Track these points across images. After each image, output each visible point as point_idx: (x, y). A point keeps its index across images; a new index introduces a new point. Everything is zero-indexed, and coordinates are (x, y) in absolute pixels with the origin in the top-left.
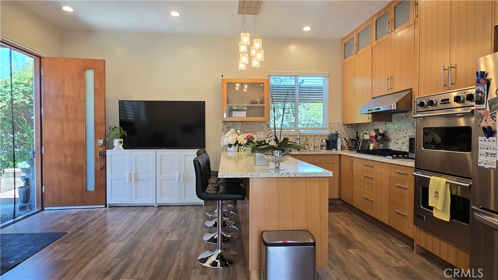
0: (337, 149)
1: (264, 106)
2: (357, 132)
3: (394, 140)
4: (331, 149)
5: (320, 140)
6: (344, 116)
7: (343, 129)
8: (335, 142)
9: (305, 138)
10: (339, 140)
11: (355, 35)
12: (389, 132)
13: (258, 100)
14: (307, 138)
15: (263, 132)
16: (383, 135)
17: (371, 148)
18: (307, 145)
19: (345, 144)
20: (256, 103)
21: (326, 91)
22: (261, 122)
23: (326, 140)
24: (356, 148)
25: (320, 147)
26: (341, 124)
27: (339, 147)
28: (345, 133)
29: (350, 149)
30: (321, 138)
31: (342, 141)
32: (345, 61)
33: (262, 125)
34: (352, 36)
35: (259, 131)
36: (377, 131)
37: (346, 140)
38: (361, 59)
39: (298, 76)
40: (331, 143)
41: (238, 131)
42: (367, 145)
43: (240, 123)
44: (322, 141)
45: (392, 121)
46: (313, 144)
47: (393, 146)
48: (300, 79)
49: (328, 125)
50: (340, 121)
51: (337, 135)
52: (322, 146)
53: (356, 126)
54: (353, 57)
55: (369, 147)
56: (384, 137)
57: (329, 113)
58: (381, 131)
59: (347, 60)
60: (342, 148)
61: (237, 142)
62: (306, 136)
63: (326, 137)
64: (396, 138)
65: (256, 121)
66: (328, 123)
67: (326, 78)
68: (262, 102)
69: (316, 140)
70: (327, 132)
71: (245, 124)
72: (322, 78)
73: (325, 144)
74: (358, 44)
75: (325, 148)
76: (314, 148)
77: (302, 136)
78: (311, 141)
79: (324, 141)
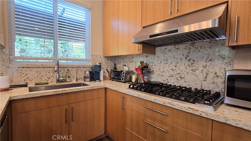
0: (100, 81)
2: (115, 64)
4: (95, 80)
5: (83, 72)
6: (105, 49)
7: (104, 61)
8: (99, 73)
9: (66, 69)
14: (68, 70)
19: (107, 75)
23: (90, 72)
24: (120, 79)
25: (83, 78)
26: (102, 57)
27: (102, 78)
30: (84, 70)
31: (104, 72)
36: (142, 63)
37: (108, 72)
40: (94, 75)
44: (85, 72)
46: (75, 76)
49: (91, 57)
50: (101, 54)
51: (100, 66)
52: (85, 78)
53: (114, 59)
55: (131, 78)
60: (105, 78)
62: (67, 67)
63: (88, 69)
64: (162, 70)
66: (91, 55)
69: (79, 72)
70: (90, 64)
73: (89, 75)
75: (88, 80)
76: (77, 81)
77: (63, 67)
78: (73, 73)
79: (87, 72)
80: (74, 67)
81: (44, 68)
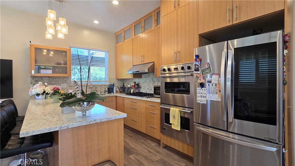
0: (114, 93)
1: (67, 67)
2: (123, 83)
3: (143, 87)
4: (111, 93)
5: (104, 88)
6: (117, 75)
7: (116, 82)
8: (113, 89)
9: (95, 87)
10: (115, 88)
11: (123, 32)
12: (140, 83)
13: (62, 62)
14: (96, 87)
15: (66, 84)
16: (138, 85)
17: (132, 92)
18: (96, 91)
19: (118, 90)
20: (60, 64)
21: (107, 60)
22: (64, 77)
23: (108, 88)
24: (124, 92)
25: (104, 92)
26: (115, 79)
27: (115, 91)
28: (117, 84)
29: (121, 92)
30: (105, 87)
31: (116, 88)
32: (117, 45)
33: (65, 79)
34: (121, 32)
35: (63, 83)
36: (135, 83)
37: (118, 88)
38: (126, 44)
39: (90, 50)
40: (110, 90)
41: (46, 84)
42: (129, 90)
43: (47, 78)
44: (105, 88)
45: (141, 78)
46: (100, 91)
47: (142, 90)
48: (91, 52)
49: (108, 80)
50: (115, 77)
51: (113, 85)
53: (123, 80)
54: (121, 43)
55: (131, 91)
56: (138, 86)
57: (109, 72)
58: (137, 83)
59: (118, 44)
60: (117, 92)
61: (44, 92)
62: (95, 86)
63: (107, 86)
64: (144, 86)
65: (60, 77)
66: (108, 78)
67: (107, 53)
68: (65, 64)
69: (102, 88)
70: (108, 83)
71: (51, 78)
72: (104, 53)
73: (107, 90)
74: (124, 37)
75: (107, 92)
77: (93, 86)
79: (106, 88)
80: (99, 86)
81: (84, 86)
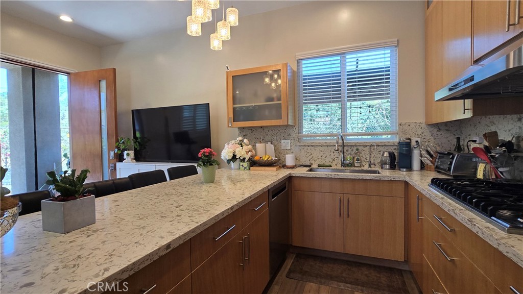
0: (411, 171)
1: (281, 104)
2: (458, 139)
6: (428, 111)
7: (427, 133)
8: (409, 157)
10: (416, 154)
14: (357, 149)
17: (480, 175)
18: (358, 160)
23: (390, 153)
24: (446, 171)
27: (416, 165)
29: (437, 170)
30: (381, 150)
31: (421, 156)
32: (428, 12)
35: (285, 139)
36: (492, 136)
37: (430, 154)
41: (245, 141)
42: (470, 166)
44: (383, 155)
49: (398, 128)
51: (409, 144)
52: (383, 162)
53: (454, 127)
59: (431, 8)
60: (423, 167)
61: (235, 156)
62: (356, 146)
63: (389, 148)
66: (397, 124)
67: (394, 49)
68: (279, 98)
70: (396, 140)
73: (388, 159)
75: (388, 166)
76: (370, 166)
77: (350, 146)
78: (365, 154)
79: (386, 154)
80: (366, 146)
81: (328, 146)
